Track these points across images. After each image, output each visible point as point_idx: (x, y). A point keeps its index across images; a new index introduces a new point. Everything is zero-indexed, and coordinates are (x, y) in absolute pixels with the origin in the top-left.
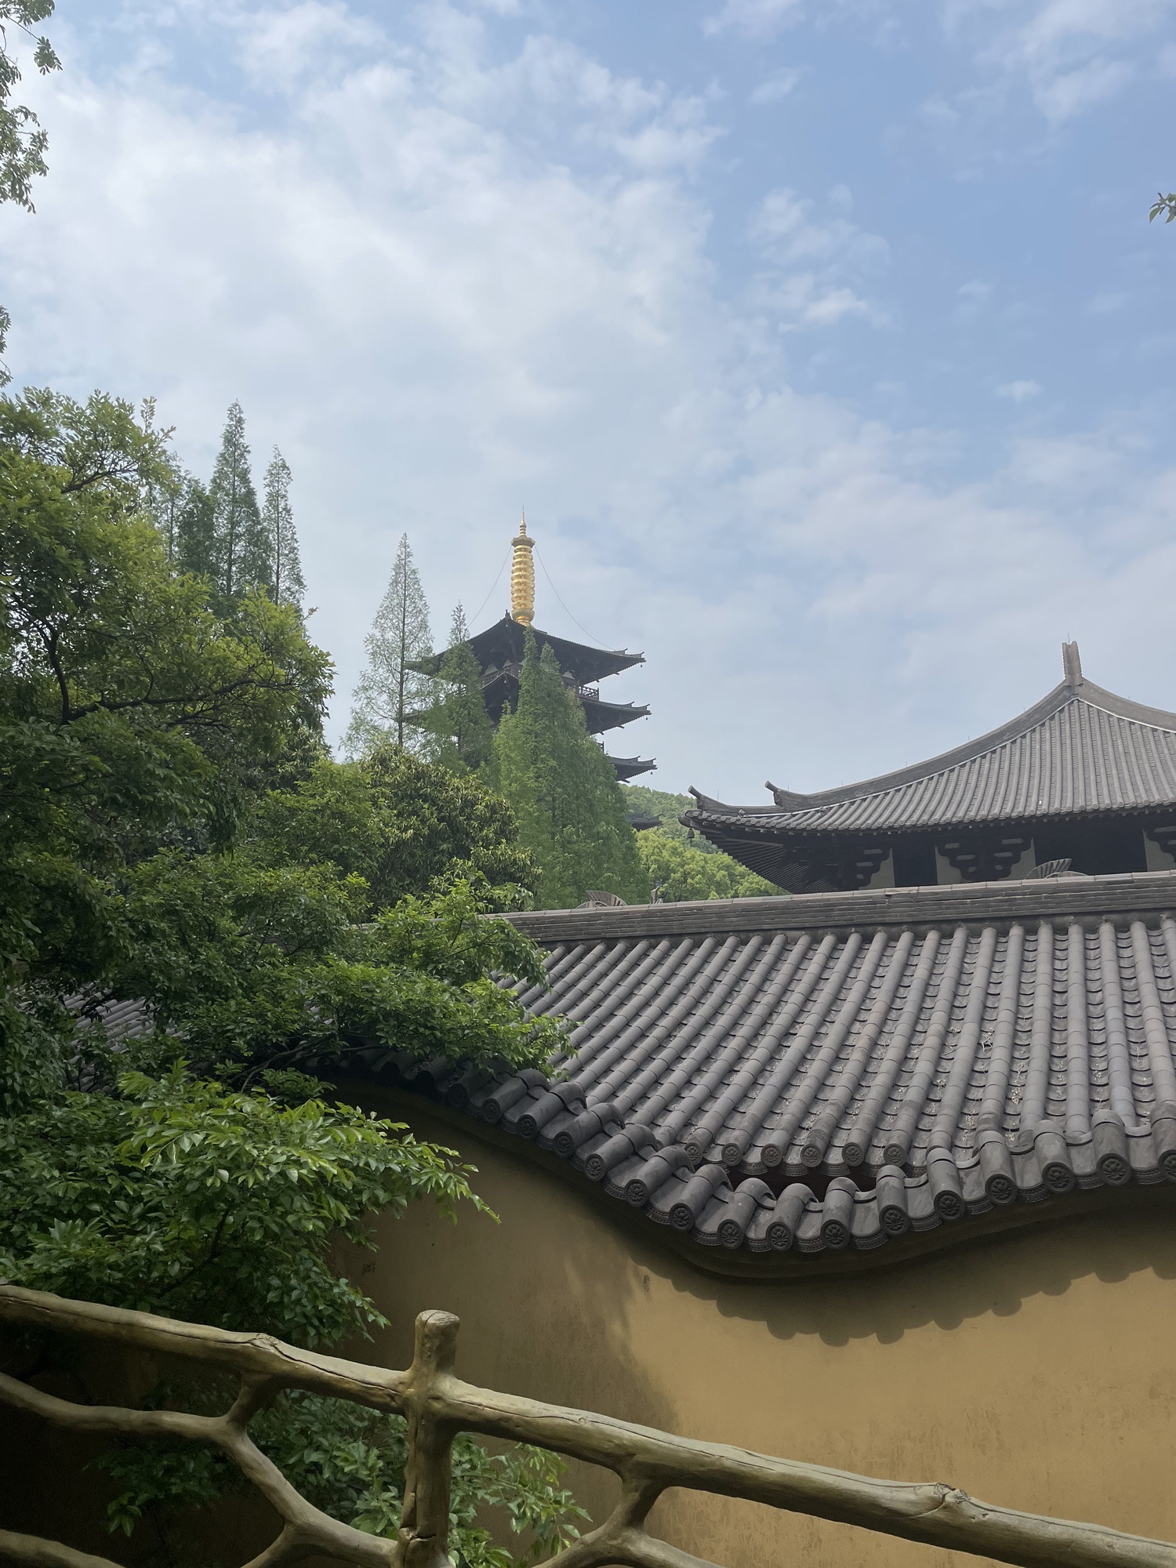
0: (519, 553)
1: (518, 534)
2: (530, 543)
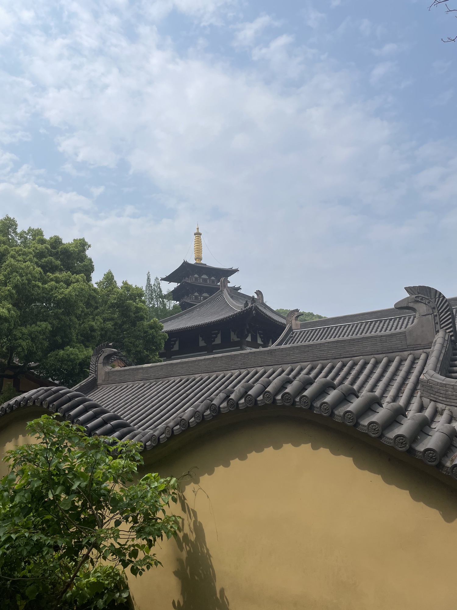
0: (197, 238)
1: (196, 231)
2: (201, 234)
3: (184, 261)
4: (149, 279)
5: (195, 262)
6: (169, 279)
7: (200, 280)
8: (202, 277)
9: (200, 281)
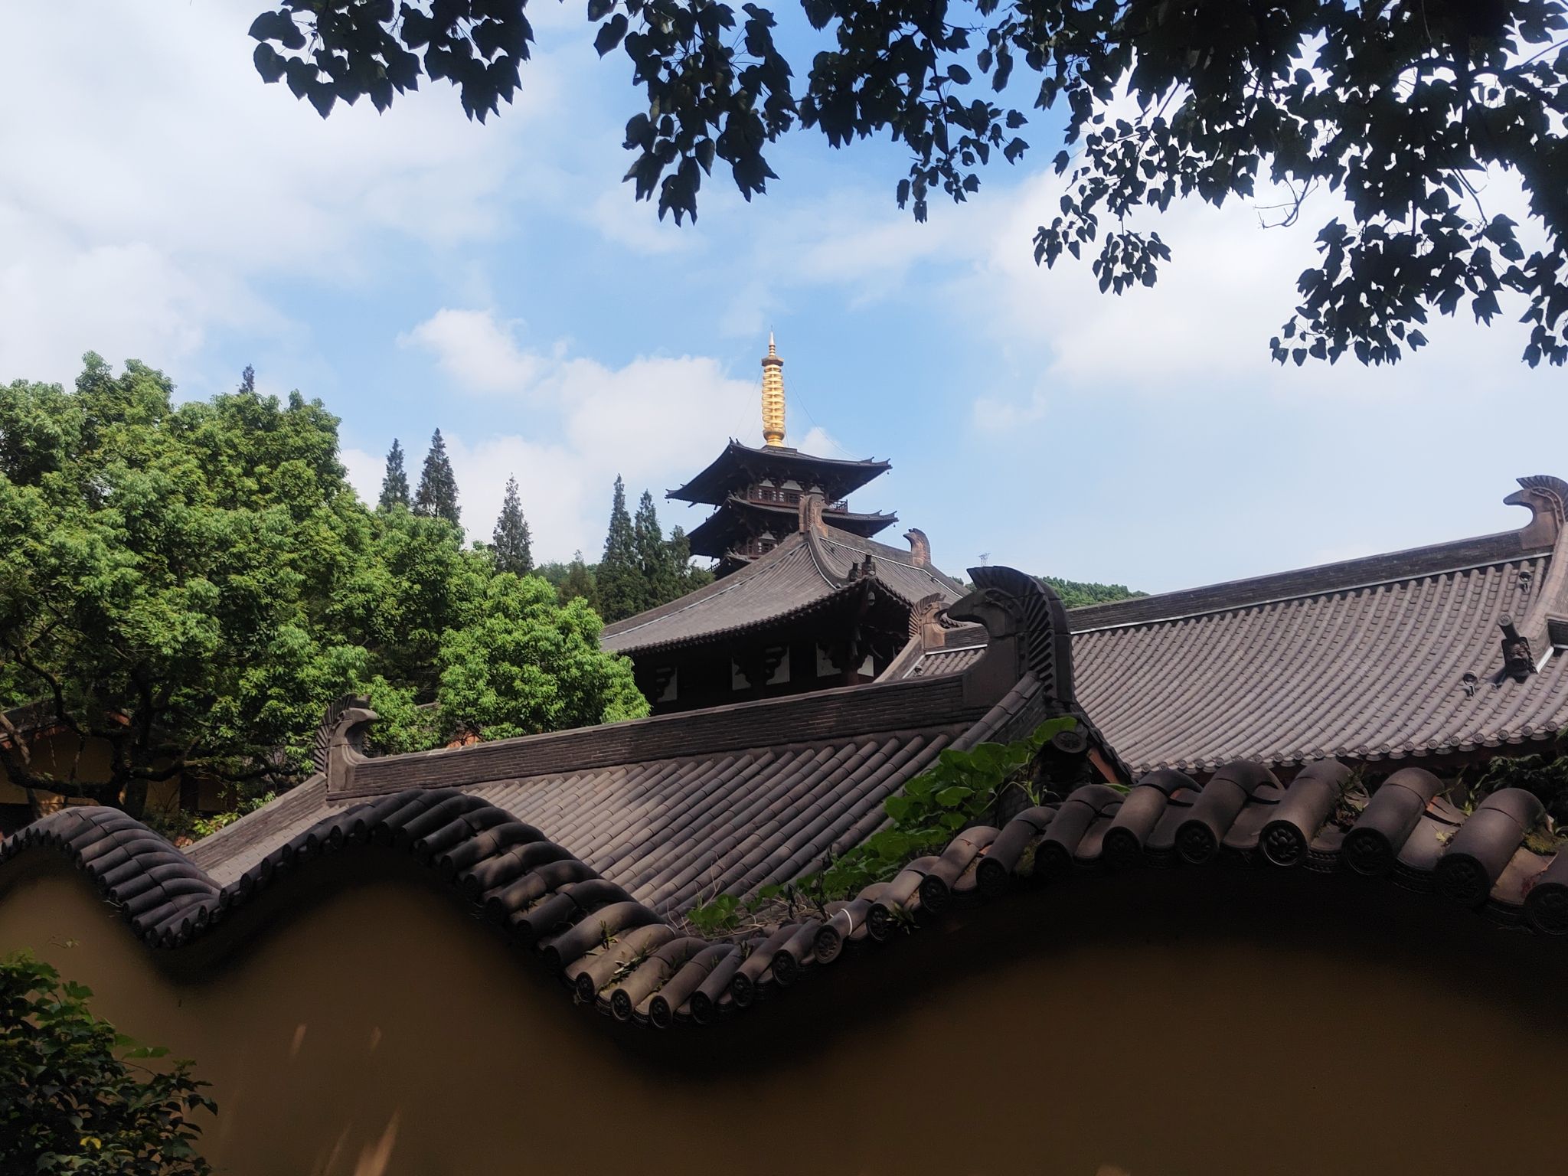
0: (770, 374)
3: (731, 442)
4: (619, 500)
5: (764, 443)
6: (692, 492)
7: (778, 495)
8: (785, 486)
9: (778, 497)
